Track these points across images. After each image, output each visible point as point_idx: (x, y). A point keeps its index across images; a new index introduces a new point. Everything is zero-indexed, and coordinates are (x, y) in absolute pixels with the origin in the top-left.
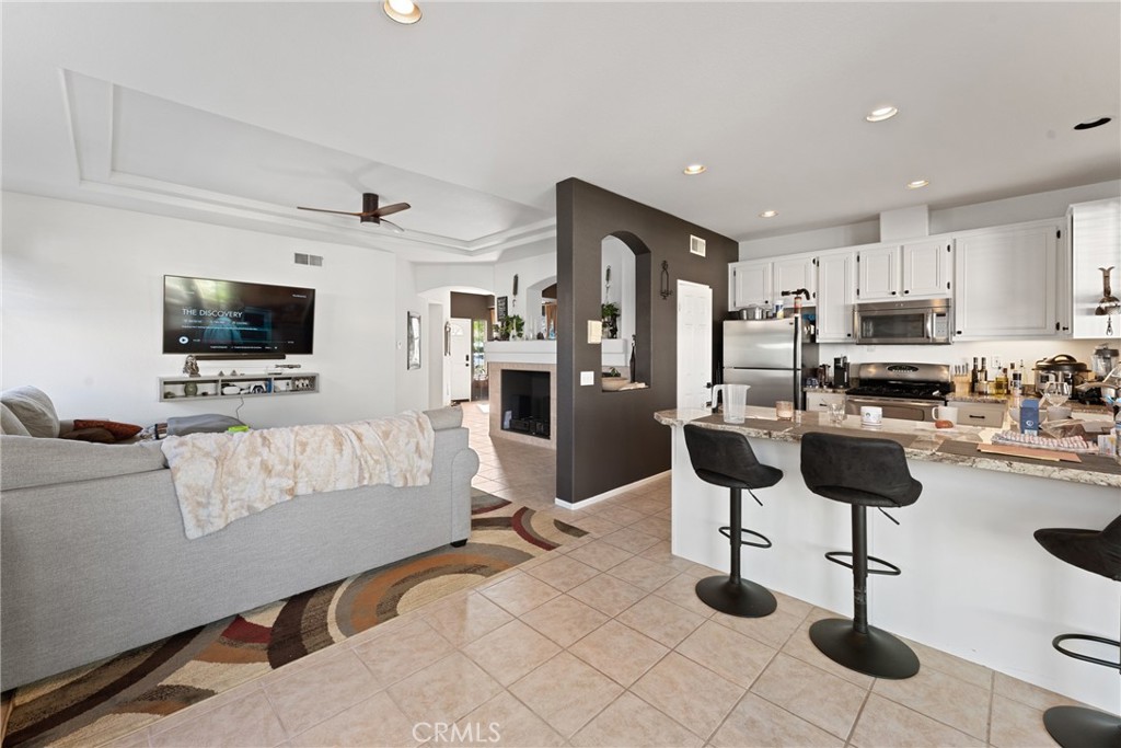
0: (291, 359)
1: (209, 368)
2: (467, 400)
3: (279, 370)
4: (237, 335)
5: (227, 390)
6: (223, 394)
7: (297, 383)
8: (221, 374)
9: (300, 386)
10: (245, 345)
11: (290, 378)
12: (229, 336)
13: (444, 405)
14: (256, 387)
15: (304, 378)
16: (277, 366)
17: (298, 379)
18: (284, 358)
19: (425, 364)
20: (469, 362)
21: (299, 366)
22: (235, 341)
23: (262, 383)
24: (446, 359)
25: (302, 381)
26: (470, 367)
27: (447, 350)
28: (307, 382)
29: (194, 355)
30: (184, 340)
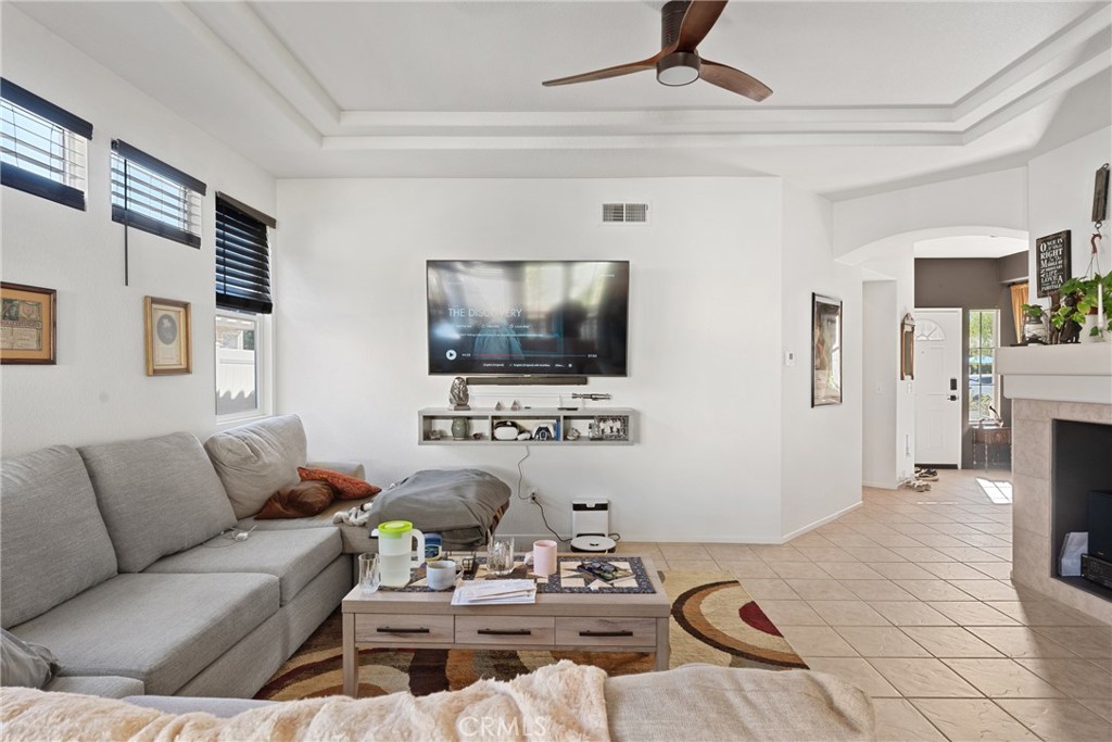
0: (597, 384)
1: (486, 397)
2: (954, 467)
3: (578, 403)
4: (516, 345)
5: (501, 432)
6: (494, 438)
7: (602, 425)
8: (499, 407)
9: (608, 431)
10: (528, 360)
11: (592, 417)
12: (504, 345)
13: (899, 474)
14: (540, 429)
15: (614, 419)
16: (575, 396)
17: (603, 419)
18: (585, 383)
19: (853, 396)
20: (958, 393)
21: (607, 397)
22: (515, 356)
23: (549, 424)
24: (904, 387)
25: (610, 423)
26: (959, 402)
27: (907, 369)
28: (618, 425)
29: (464, 377)
30: (451, 355)
